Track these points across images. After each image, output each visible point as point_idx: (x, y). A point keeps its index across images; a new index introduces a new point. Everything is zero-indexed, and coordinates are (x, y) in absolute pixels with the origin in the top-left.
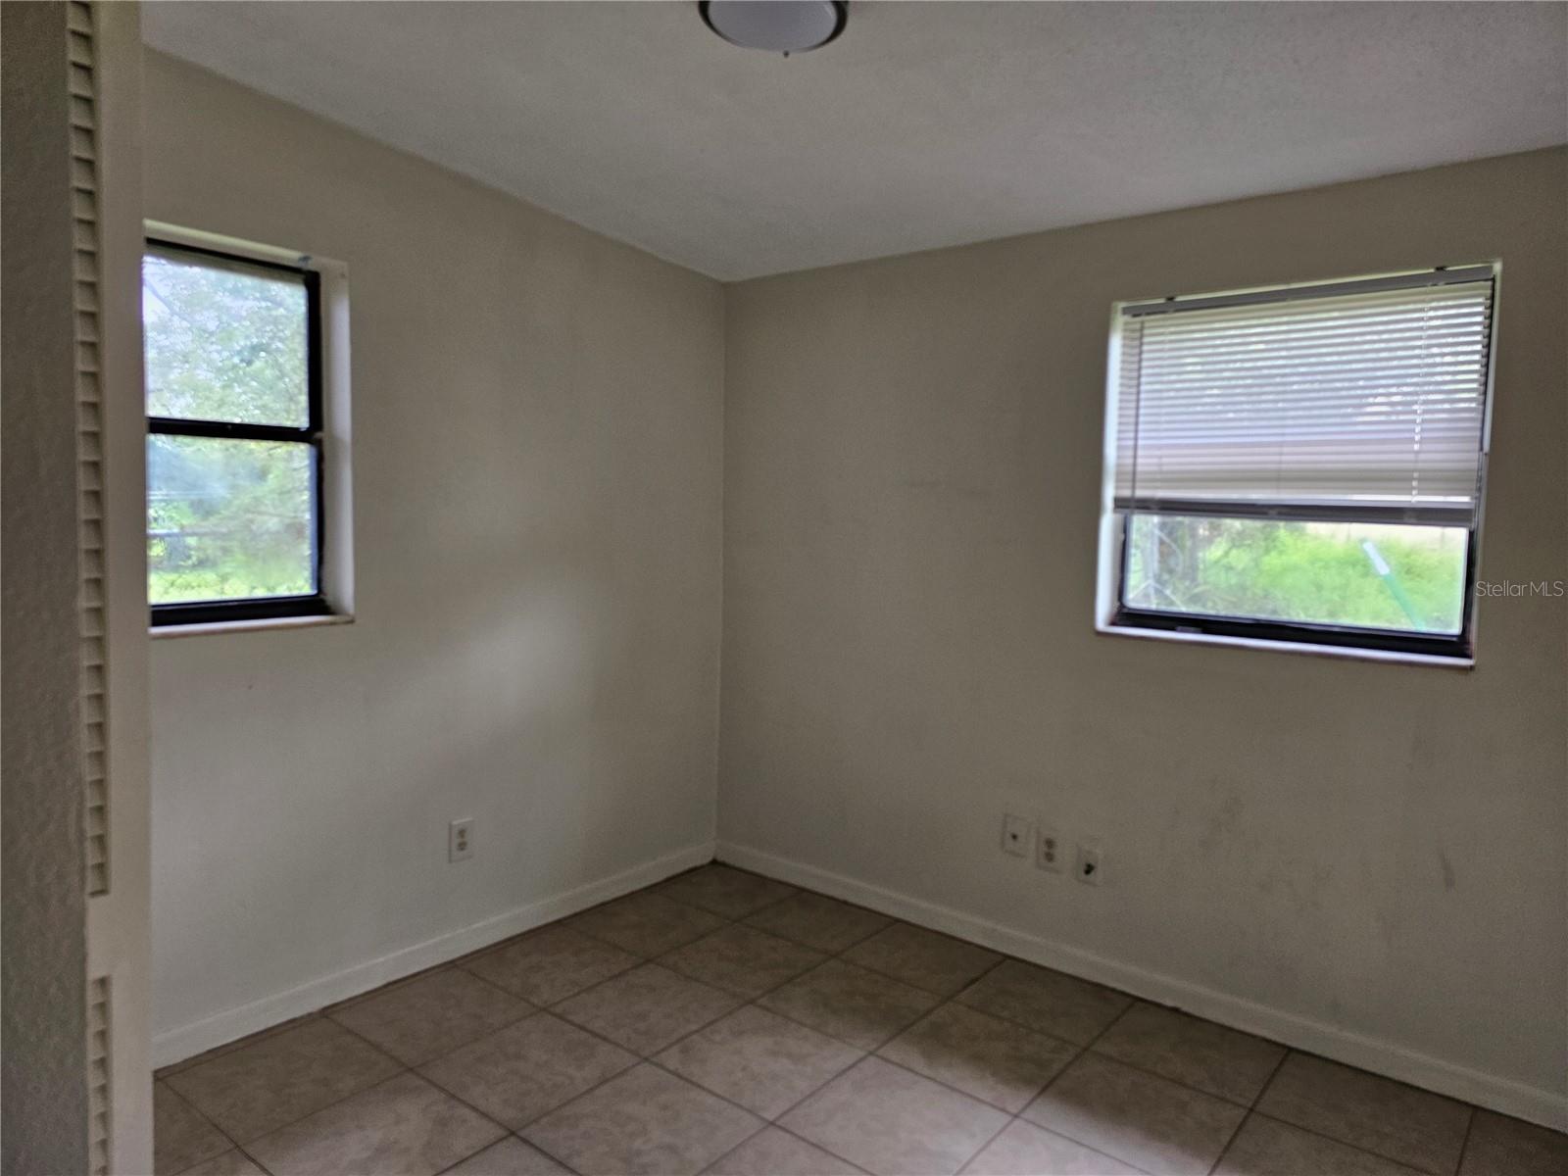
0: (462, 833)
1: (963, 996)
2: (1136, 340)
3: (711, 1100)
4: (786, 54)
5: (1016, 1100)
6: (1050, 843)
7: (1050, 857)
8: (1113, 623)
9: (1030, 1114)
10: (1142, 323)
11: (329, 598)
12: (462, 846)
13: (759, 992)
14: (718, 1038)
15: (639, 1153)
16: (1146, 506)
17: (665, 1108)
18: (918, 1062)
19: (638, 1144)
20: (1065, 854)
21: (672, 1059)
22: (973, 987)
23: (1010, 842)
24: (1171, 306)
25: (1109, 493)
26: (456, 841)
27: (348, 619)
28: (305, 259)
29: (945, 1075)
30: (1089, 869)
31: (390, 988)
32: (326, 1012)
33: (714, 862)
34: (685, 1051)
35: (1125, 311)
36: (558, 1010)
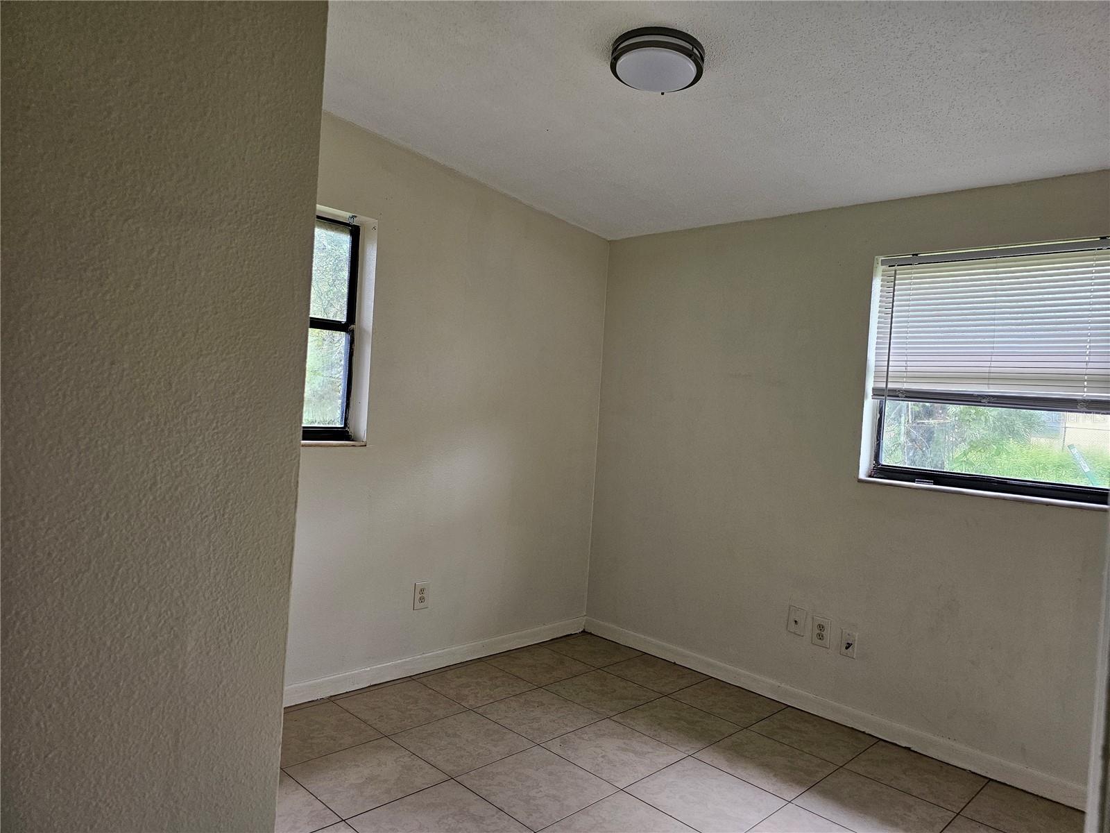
0: (422, 591)
1: (755, 728)
2: (892, 283)
3: (581, 773)
4: (663, 94)
5: (790, 792)
6: (821, 627)
7: (820, 637)
8: (870, 476)
9: (799, 801)
10: (895, 271)
11: (351, 430)
12: (422, 600)
13: (614, 713)
14: (586, 737)
15: (534, 798)
16: (895, 394)
17: (551, 774)
18: (723, 764)
19: (533, 793)
20: (832, 635)
21: (555, 746)
22: (762, 723)
23: (792, 625)
24: (915, 259)
25: (870, 385)
26: (418, 596)
27: (363, 444)
28: (353, 217)
29: (740, 772)
30: (848, 646)
31: (371, 689)
32: (332, 699)
33: (584, 631)
34: (564, 742)
35: (883, 263)
36: (480, 710)
